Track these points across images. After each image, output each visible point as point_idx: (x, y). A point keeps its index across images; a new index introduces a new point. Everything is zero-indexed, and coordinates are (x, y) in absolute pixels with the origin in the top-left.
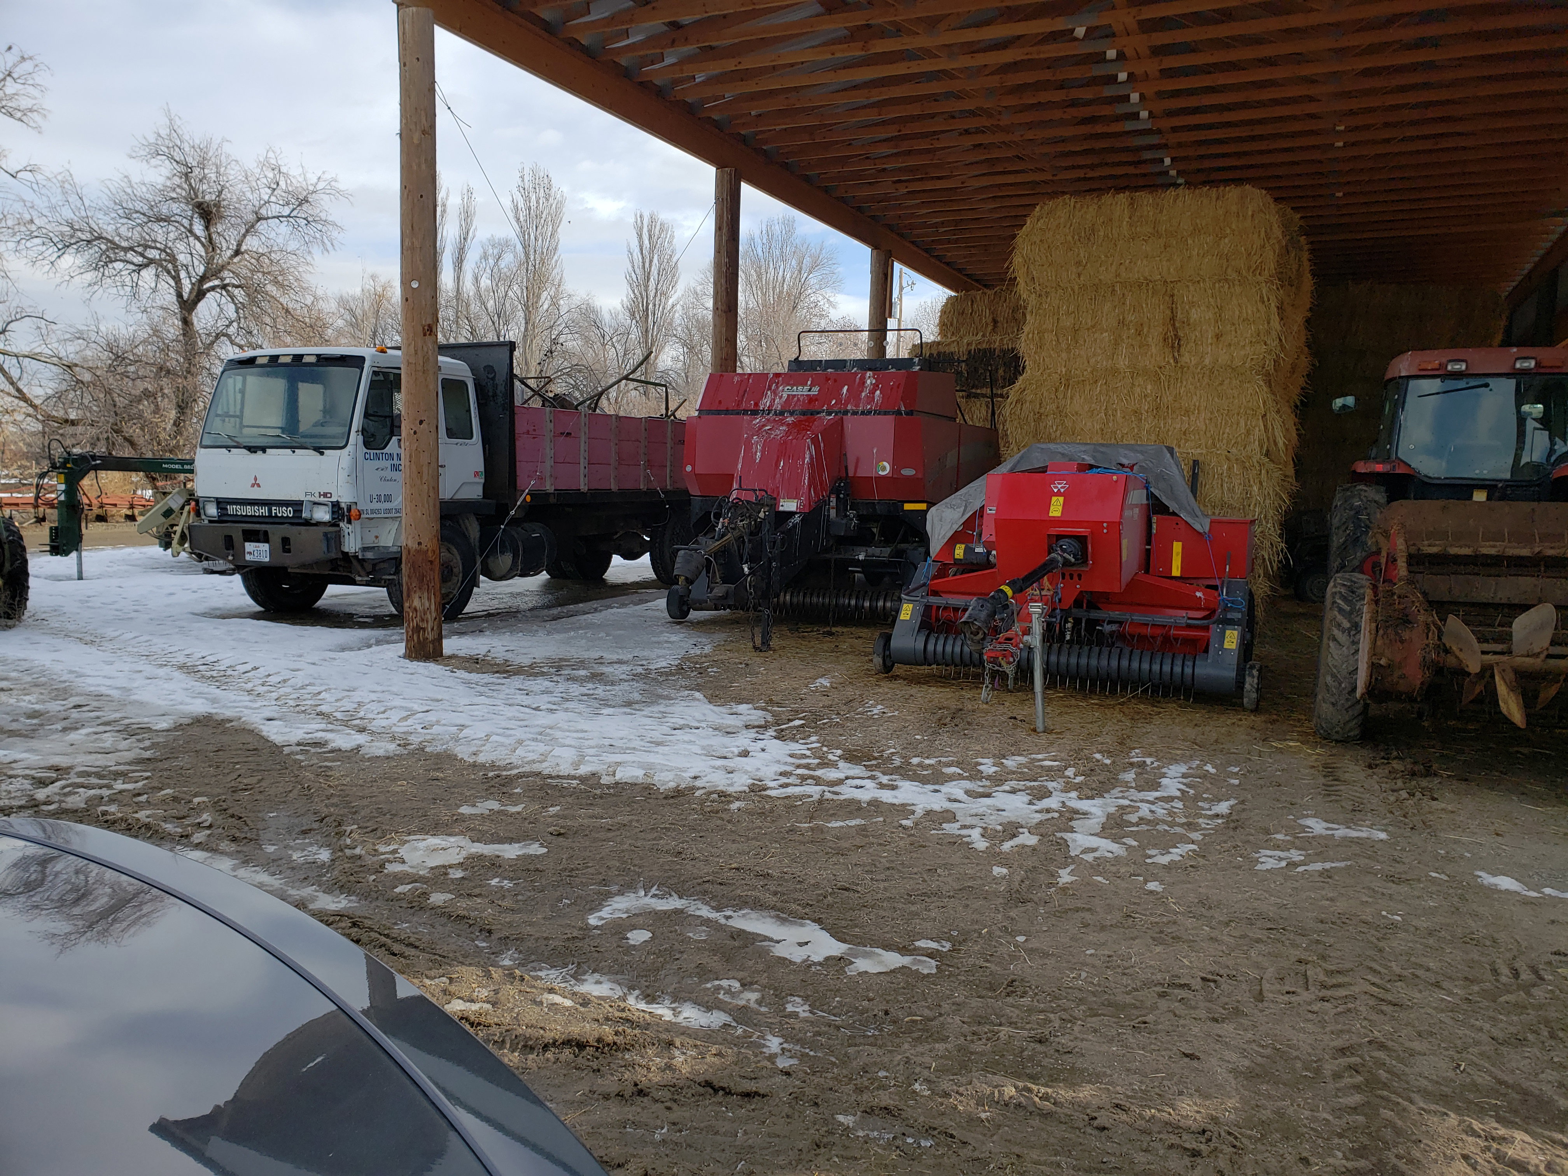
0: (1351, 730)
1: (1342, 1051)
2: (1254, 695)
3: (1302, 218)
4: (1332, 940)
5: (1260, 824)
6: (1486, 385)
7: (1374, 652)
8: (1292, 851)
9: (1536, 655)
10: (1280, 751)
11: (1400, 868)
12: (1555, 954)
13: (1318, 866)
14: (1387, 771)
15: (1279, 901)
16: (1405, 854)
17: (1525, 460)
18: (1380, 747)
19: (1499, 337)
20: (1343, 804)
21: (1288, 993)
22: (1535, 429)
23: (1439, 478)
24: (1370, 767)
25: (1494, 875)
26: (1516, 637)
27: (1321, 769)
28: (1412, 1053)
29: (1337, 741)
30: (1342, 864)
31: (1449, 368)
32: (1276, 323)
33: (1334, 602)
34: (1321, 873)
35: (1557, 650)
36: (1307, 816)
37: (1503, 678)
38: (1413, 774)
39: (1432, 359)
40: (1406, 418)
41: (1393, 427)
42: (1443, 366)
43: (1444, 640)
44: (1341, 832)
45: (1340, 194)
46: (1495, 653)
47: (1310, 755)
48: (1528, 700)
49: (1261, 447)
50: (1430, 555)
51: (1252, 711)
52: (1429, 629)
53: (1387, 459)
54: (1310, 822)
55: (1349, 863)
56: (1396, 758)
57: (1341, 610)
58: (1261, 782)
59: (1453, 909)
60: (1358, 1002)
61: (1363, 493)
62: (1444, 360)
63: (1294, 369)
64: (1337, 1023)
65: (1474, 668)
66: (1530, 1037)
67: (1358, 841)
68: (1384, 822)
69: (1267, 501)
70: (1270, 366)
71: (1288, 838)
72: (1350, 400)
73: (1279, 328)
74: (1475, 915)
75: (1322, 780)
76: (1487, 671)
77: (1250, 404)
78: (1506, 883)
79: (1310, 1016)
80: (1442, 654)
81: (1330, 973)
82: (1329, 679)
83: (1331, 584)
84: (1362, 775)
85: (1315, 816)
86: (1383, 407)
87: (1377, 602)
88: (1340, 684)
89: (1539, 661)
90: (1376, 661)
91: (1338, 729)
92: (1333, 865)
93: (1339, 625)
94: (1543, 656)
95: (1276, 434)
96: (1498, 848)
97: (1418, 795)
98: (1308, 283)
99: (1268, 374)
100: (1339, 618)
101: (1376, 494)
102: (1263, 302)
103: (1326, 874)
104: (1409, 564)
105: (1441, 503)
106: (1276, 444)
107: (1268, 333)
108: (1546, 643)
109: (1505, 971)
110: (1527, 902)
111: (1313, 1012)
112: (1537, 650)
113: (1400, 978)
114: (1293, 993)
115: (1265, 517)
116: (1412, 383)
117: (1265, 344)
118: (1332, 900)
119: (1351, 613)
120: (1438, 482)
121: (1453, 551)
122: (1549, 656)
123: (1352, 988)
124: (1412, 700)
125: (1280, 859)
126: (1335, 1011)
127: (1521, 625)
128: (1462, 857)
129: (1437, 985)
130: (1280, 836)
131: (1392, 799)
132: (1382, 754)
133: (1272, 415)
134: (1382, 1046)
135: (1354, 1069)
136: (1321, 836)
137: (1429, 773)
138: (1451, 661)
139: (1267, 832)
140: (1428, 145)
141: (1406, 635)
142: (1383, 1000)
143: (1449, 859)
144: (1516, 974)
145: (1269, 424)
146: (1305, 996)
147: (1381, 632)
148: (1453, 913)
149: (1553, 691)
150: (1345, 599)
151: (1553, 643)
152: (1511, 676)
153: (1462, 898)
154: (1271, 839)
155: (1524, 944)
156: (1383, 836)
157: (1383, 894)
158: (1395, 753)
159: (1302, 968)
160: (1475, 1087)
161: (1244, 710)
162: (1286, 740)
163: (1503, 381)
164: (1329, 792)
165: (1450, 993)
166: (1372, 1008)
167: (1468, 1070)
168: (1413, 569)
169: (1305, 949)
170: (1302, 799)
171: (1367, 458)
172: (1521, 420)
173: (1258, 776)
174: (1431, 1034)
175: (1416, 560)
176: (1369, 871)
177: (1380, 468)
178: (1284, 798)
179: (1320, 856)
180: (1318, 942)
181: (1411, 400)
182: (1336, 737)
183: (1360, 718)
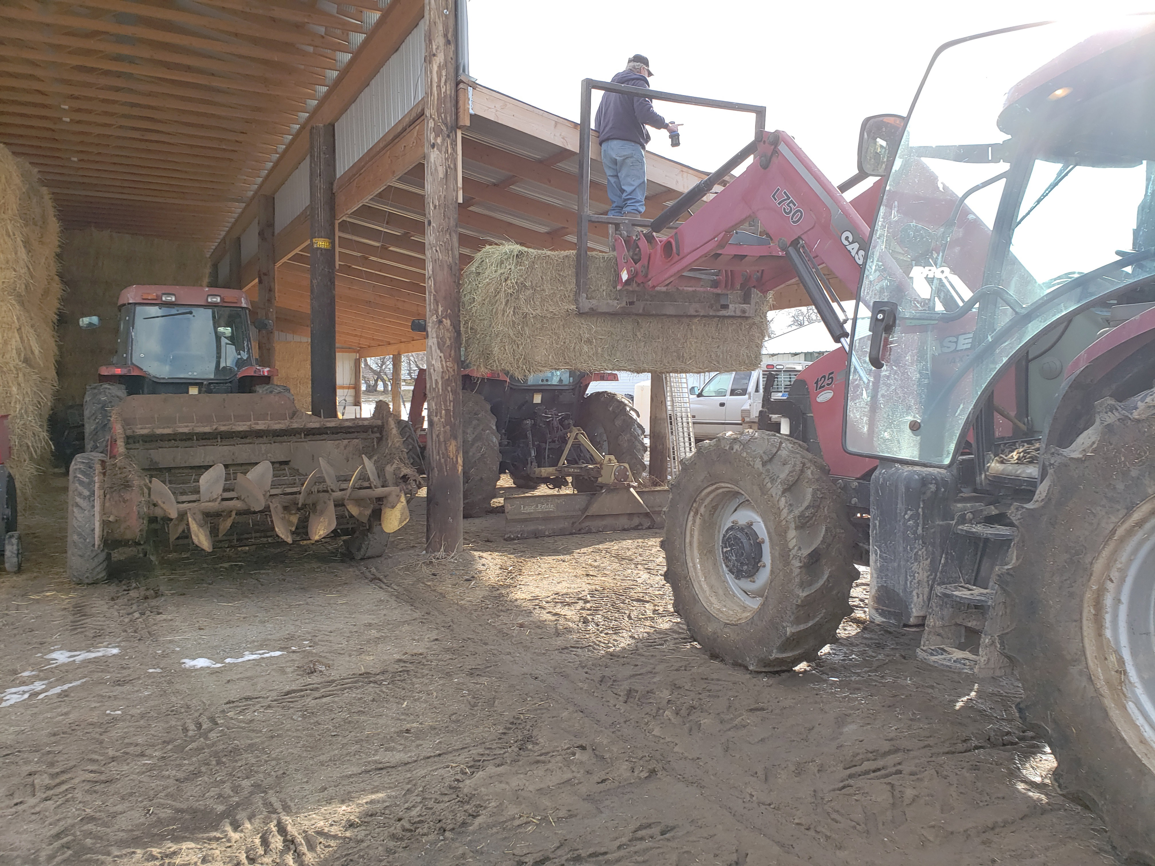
0: (98, 573)
1: (58, 836)
2: (15, 560)
3: (39, 172)
4: (61, 747)
5: (8, 668)
6: (191, 313)
7: (104, 511)
8: (36, 684)
9: (214, 500)
10: (38, 601)
11: (126, 672)
12: (227, 703)
13: (58, 690)
14: (126, 600)
15: (17, 729)
16: (131, 661)
17: (222, 365)
18: (123, 582)
19: (206, 280)
20: (87, 633)
21: (16, 804)
22: (227, 344)
23: (164, 379)
24: (113, 599)
25: (194, 659)
26: (202, 489)
27: (71, 609)
28: (114, 815)
29: (88, 584)
30: (78, 683)
31: (164, 299)
32: (22, 253)
33: (76, 477)
34: (59, 695)
35: (227, 495)
36: (54, 650)
37: (194, 519)
38: (146, 598)
39: (152, 292)
40: (136, 334)
41: (128, 342)
42: (159, 297)
43: (152, 497)
44: (83, 656)
45: (75, 159)
46: (189, 502)
47: (63, 600)
48: (214, 532)
49: (19, 355)
50: (142, 435)
51: (15, 573)
52: (142, 489)
53: (125, 365)
54: (54, 655)
55: (84, 680)
56: (135, 588)
57: (81, 483)
58: (15, 631)
59: (162, 693)
60: (76, 791)
61: (107, 391)
62: (159, 293)
63: (46, 292)
64: (56, 814)
65: (173, 514)
66: (203, 769)
67: (95, 661)
68: (118, 640)
69: (27, 399)
70: (21, 288)
71: (34, 673)
72: (95, 320)
73: (26, 258)
74: (177, 692)
75: (71, 618)
76: (182, 516)
77: (5, 320)
78: (201, 663)
79: (33, 817)
80: (152, 507)
81: (53, 776)
82: (75, 537)
83: (73, 463)
84: (105, 608)
85: (61, 649)
86: (119, 326)
87: (104, 474)
88: (85, 540)
89: (217, 503)
90: (105, 519)
91: (88, 575)
92: (71, 685)
93: (80, 494)
94: (219, 500)
95: (32, 344)
96: (200, 638)
97: (148, 613)
98: (54, 225)
99: (19, 296)
100: (80, 488)
101: (118, 391)
102: (9, 236)
103: (64, 694)
104: (127, 443)
105: (163, 396)
106: (32, 352)
107: (17, 261)
108: (220, 491)
109: (192, 727)
110: (214, 672)
111: (36, 813)
112: (215, 497)
113: (113, 759)
114: (21, 803)
115: (26, 412)
116: (138, 309)
117: (15, 270)
118: (66, 714)
119: (89, 484)
120: (162, 381)
121: (159, 431)
122: (223, 500)
123: (72, 781)
124: (138, 544)
125: (24, 692)
126: (55, 806)
127: (205, 479)
128: (173, 652)
129: (142, 755)
130: (26, 674)
131: (127, 620)
132: (125, 587)
133: (27, 329)
134: (91, 819)
135: (67, 846)
136: (64, 664)
137: (157, 594)
138: (158, 512)
139: (15, 672)
140: (137, 135)
141: (127, 496)
142: (96, 782)
143: (164, 656)
144: (199, 726)
145: (24, 336)
146: (32, 801)
147: (108, 496)
148: (161, 696)
149: (229, 523)
150: (84, 473)
151: (225, 490)
152: (200, 517)
153: (170, 682)
154: (17, 678)
155: (208, 703)
156: (115, 651)
157: (110, 697)
158: (134, 585)
159: (30, 780)
160: (160, 822)
161: (8, 573)
162: (43, 592)
163: (202, 310)
164: (75, 627)
165: (151, 757)
166: (87, 791)
167: (155, 811)
168: (129, 446)
169: (37, 763)
170: (51, 637)
171: (111, 364)
172: (218, 337)
173: (12, 627)
174: (131, 794)
175: (130, 440)
176: (101, 682)
177: (118, 371)
178: (35, 640)
179: (61, 681)
180: (49, 752)
181: (139, 322)
182: (87, 581)
183: (105, 564)
